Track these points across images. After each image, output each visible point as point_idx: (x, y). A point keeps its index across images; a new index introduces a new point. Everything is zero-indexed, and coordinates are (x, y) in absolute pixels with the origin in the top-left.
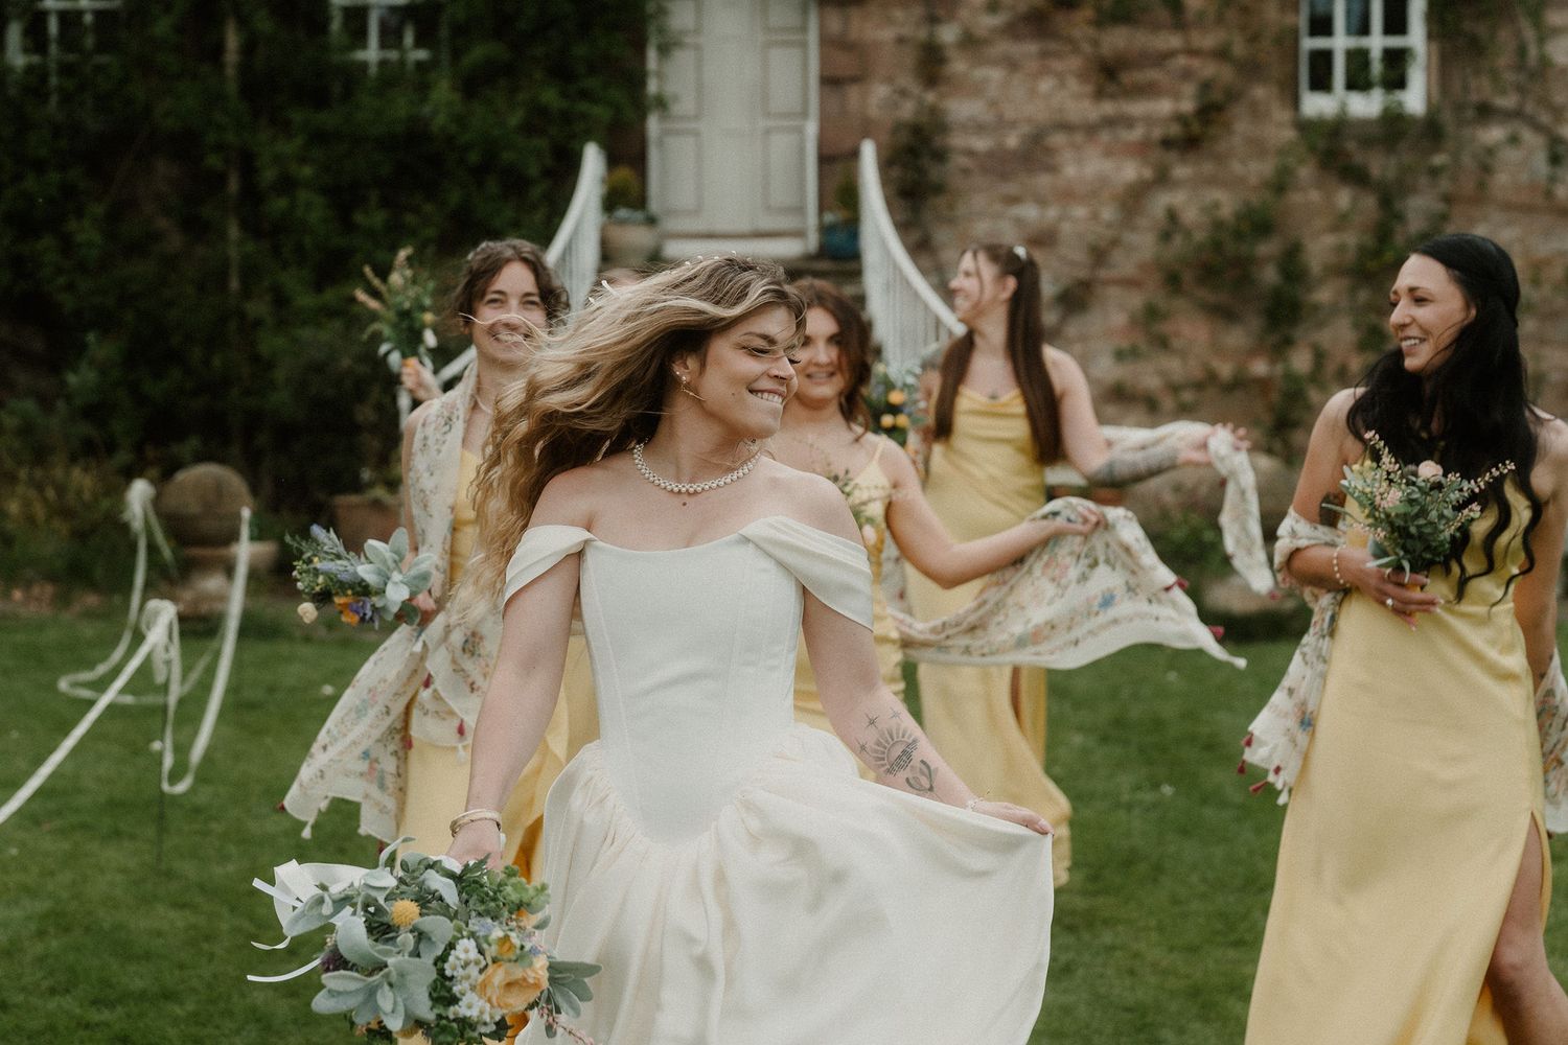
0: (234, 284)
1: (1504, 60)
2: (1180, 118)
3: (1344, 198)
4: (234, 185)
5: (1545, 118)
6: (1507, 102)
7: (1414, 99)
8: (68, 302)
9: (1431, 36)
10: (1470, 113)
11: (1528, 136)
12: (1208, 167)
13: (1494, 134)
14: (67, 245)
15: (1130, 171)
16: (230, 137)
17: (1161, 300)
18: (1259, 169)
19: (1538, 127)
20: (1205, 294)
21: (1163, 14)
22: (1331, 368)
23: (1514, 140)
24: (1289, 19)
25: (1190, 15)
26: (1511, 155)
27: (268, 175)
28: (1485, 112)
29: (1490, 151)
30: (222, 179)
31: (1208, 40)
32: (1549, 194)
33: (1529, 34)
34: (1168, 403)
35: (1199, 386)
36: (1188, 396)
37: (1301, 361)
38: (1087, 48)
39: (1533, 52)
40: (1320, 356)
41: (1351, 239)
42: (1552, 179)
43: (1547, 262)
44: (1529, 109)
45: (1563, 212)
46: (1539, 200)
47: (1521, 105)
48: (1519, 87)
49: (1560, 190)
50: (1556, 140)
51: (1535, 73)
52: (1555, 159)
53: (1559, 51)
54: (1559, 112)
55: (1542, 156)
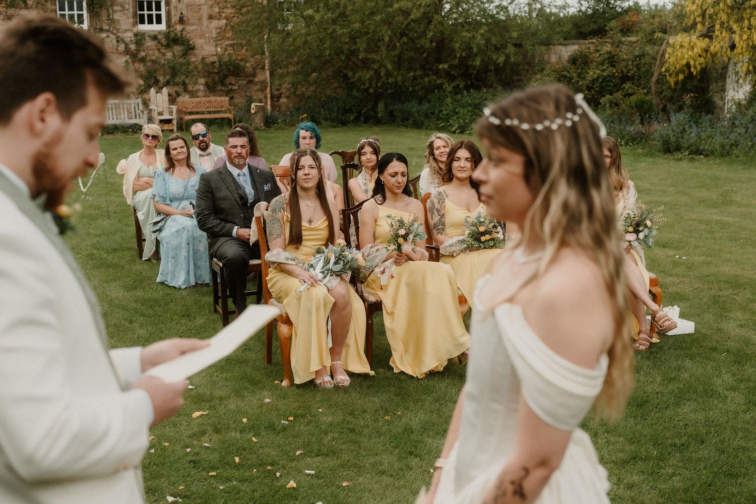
1: (104, 17)
5: (115, 32)
6: (106, 27)
9: (87, 13)
10: (98, 30)
11: (111, 35)
13: (104, 35)
19: (114, 34)
21: (23, 5)
23: (109, 36)
24: (53, 7)
25: (29, 6)
26: (107, 40)
28: (101, 30)
29: (103, 39)
32: (117, 49)
33: (111, 11)
38: (4, 13)
39: (111, 16)
42: (117, 45)
44: (111, 29)
45: (120, 54)
46: (114, 51)
47: (109, 28)
48: (108, 24)
49: (120, 49)
50: (118, 37)
51: (112, 21)
52: (118, 42)
53: (117, 16)
54: (118, 30)
55: (115, 41)
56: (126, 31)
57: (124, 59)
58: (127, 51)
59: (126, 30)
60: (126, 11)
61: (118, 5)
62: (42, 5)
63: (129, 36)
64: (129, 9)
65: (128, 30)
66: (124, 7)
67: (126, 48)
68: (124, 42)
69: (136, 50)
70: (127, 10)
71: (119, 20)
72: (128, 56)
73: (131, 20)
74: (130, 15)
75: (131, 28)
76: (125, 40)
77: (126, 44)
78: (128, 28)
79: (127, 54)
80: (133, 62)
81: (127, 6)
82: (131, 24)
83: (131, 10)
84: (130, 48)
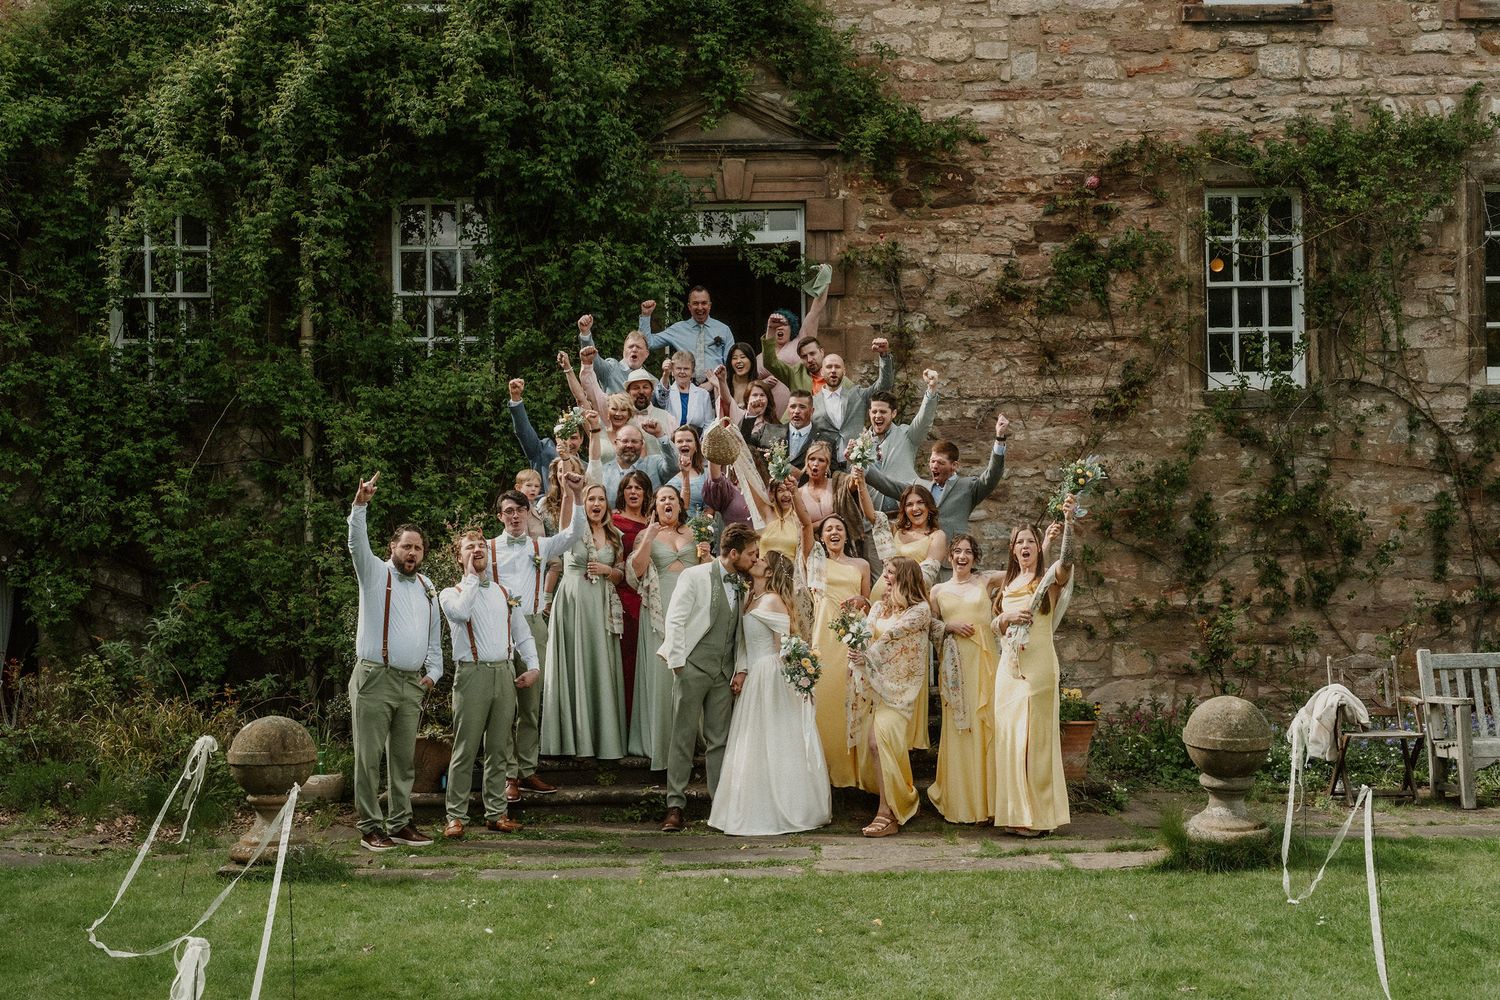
0: (309, 537)
1: (1367, 344)
2: (1108, 393)
3: (1245, 458)
4: (308, 453)
5: (1405, 392)
6: (1375, 378)
7: (1298, 376)
8: (158, 553)
9: (1310, 327)
10: (1344, 387)
11: (1390, 405)
12: (1133, 433)
13: (1366, 404)
14: (157, 505)
15: (1069, 437)
16: (305, 410)
17: (1095, 545)
18: (1174, 434)
19: (1400, 400)
20: (1132, 539)
21: (1094, 306)
22: (1237, 600)
23: (1381, 409)
25: (1115, 308)
27: (339, 442)
28: (1356, 387)
29: (1363, 419)
30: (299, 445)
31: (1131, 329)
32: (1409, 454)
33: (1392, 321)
34: (1104, 632)
35: (1129, 616)
36: (1119, 625)
37: (1212, 594)
38: (1031, 335)
39: (1393, 338)
40: (1227, 590)
41: (1251, 491)
42: (1411, 441)
43: (1409, 510)
44: (1392, 384)
45: (1421, 469)
46: (1402, 459)
47: (1385, 381)
48: (1382, 367)
49: (1419, 451)
50: (1413, 410)
51: (1398, 356)
52: (1413, 426)
53: (1415, 337)
54: (1415, 386)
55: (1403, 423)
56: (1443, 388)
57: (1434, 489)
58: (1445, 460)
59: (1444, 386)
60: (1445, 320)
61: (1417, 299)
62: (1158, 303)
63: (1452, 407)
64: (1458, 311)
65: (1453, 385)
66: (1440, 306)
67: (1441, 449)
68: (1436, 428)
69: (1476, 456)
70: (1448, 315)
71: (1420, 351)
72: (1448, 479)
73: (1463, 351)
74: (1460, 331)
75: (1464, 380)
76: (1440, 420)
77: (1443, 435)
78: (1450, 378)
79: (1447, 471)
80: (1465, 501)
81: (1450, 303)
82: (1464, 365)
83: (1464, 317)
84: (1454, 450)
